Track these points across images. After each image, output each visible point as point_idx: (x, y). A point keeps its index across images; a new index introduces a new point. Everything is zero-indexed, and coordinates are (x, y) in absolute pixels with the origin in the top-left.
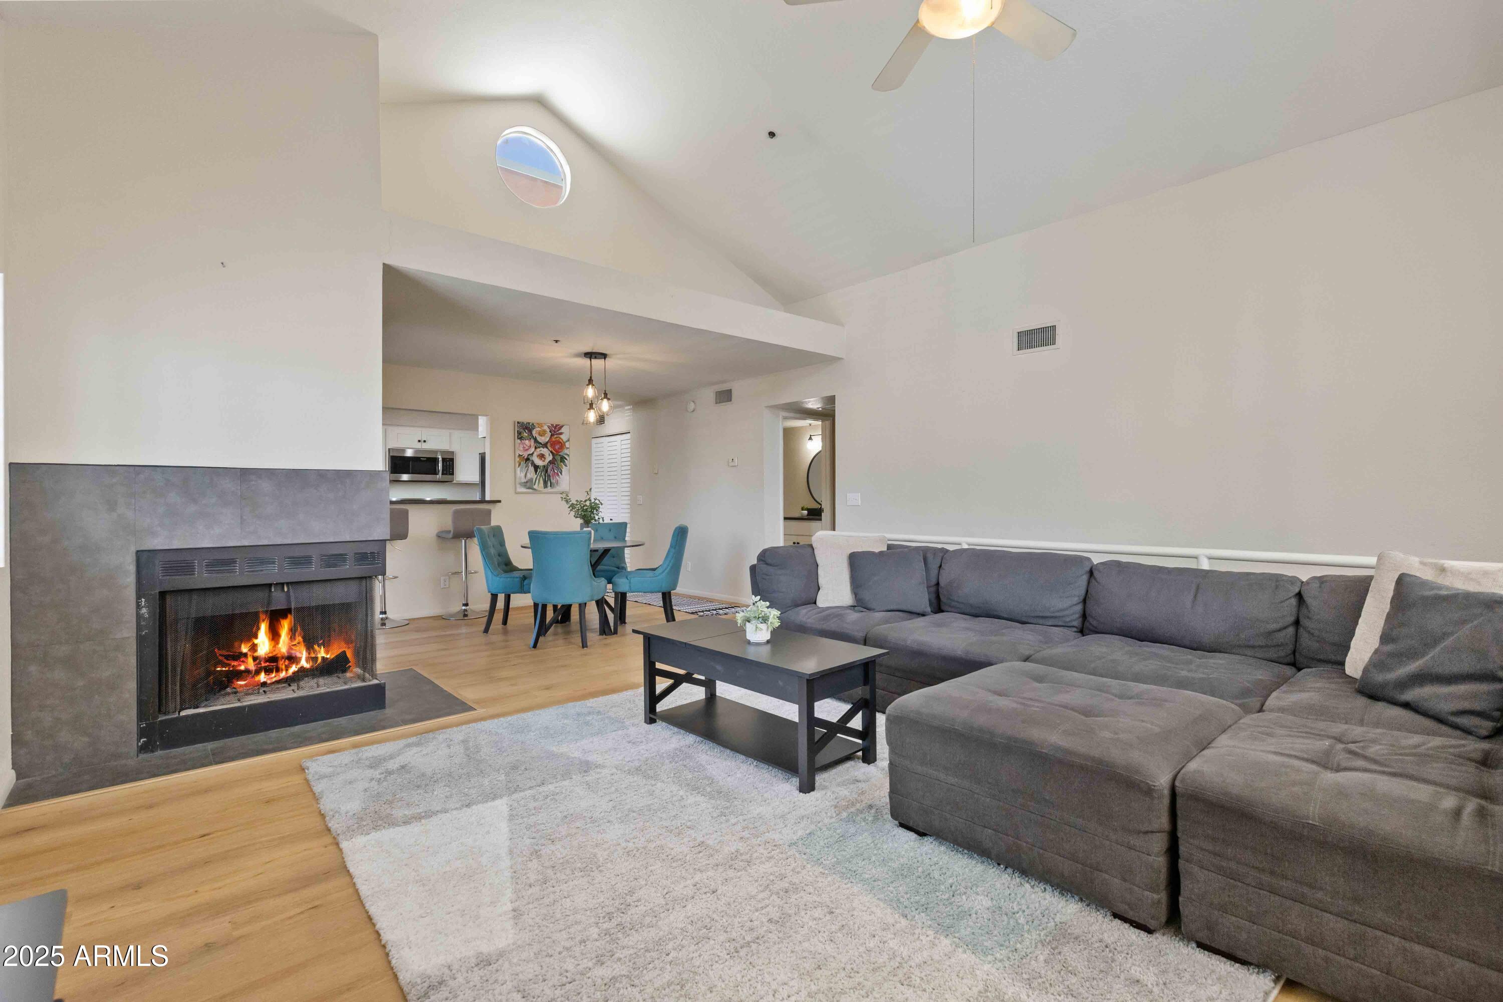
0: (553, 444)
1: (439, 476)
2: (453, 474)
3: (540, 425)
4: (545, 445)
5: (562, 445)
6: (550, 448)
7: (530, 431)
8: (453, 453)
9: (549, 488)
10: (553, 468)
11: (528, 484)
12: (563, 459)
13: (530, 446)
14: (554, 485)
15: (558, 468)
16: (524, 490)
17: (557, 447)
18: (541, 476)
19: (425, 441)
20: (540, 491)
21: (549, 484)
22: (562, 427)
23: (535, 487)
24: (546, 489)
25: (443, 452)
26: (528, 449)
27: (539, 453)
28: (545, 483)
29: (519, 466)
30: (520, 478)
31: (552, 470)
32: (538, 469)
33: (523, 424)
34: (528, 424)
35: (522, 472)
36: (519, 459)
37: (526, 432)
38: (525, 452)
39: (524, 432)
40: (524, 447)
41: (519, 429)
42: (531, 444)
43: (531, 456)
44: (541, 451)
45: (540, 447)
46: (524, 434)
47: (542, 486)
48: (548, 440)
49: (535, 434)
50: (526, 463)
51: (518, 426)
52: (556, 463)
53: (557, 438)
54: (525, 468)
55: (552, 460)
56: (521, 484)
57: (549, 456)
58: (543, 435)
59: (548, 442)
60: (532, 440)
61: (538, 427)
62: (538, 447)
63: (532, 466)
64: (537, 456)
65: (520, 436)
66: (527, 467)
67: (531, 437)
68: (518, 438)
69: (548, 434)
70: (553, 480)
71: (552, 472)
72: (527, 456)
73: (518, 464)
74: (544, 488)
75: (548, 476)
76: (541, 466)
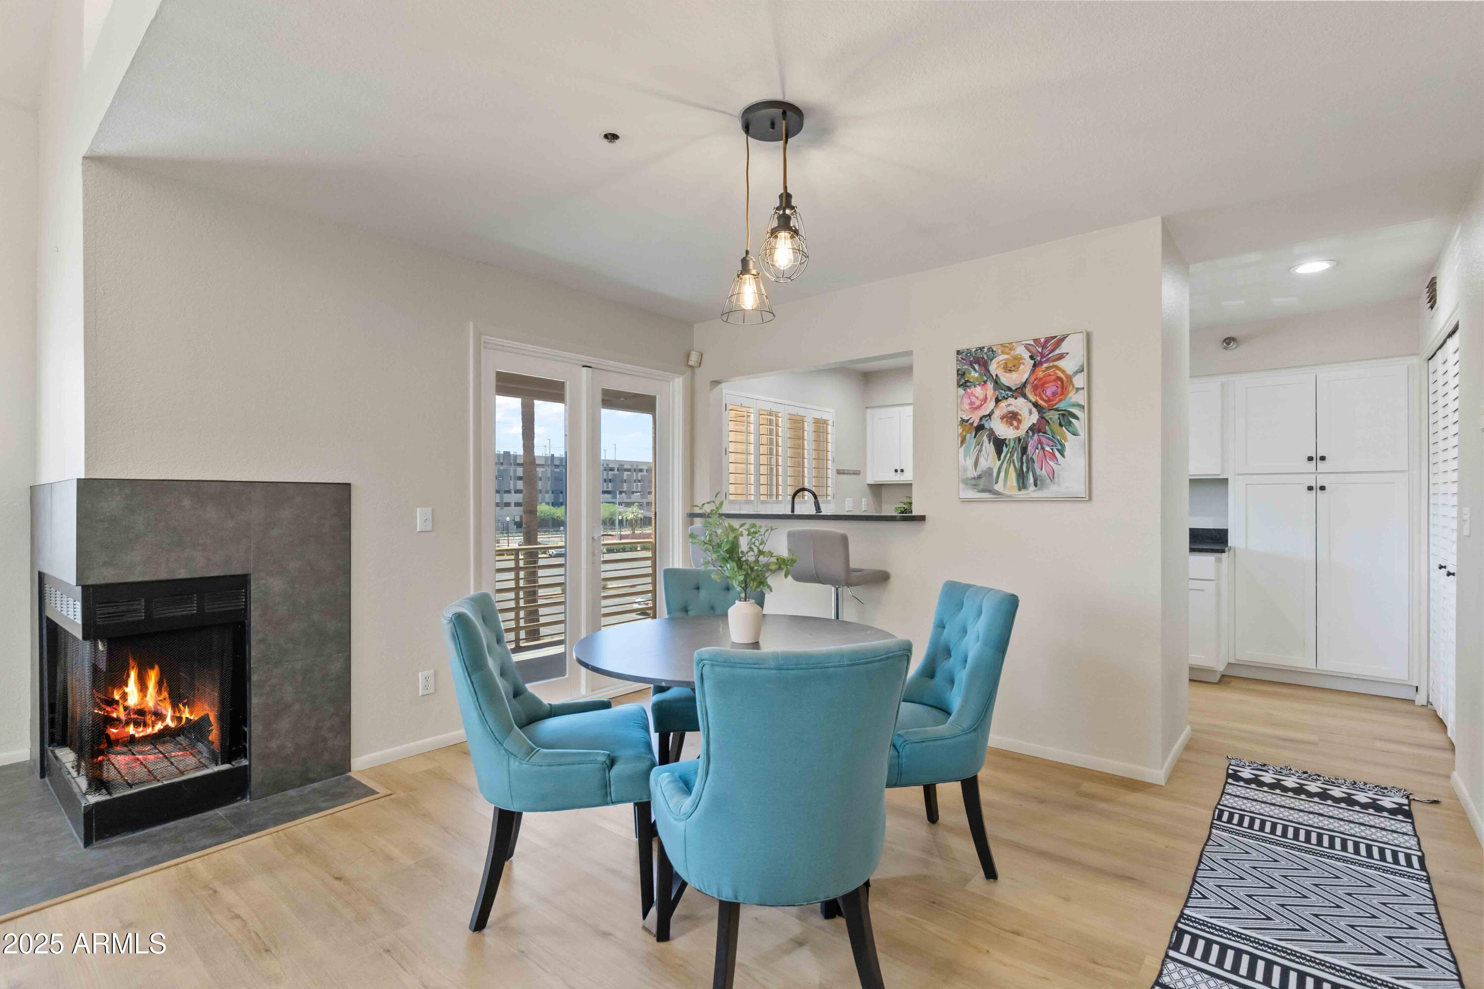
0: (1039, 387)
3: (1007, 347)
4: (1020, 391)
5: (1064, 385)
6: (1034, 398)
7: (985, 365)
9: (1032, 488)
10: (1040, 442)
11: (982, 482)
12: (1066, 418)
13: (985, 399)
14: (1042, 481)
15: (1053, 440)
16: (972, 494)
17: (1050, 391)
18: (1011, 460)
20: (1009, 496)
21: (1031, 480)
22: (1062, 339)
23: (998, 487)
24: (1023, 492)
26: (981, 405)
27: (1005, 411)
28: (1022, 478)
29: (962, 443)
30: (965, 470)
31: (1039, 447)
32: (1004, 448)
33: (970, 353)
34: (979, 351)
35: (969, 457)
36: (962, 429)
37: (975, 369)
38: (974, 413)
39: (971, 369)
40: (971, 401)
41: (958, 367)
42: (988, 393)
43: (987, 421)
44: (1009, 405)
45: (1006, 397)
46: (972, 375)
47: (1015, 484)
48: (1027, 379)
49: (996, 369)
50: (977, 436)
51: (958, 362)
52: (1047, 428)
53: (1049, 368)
54: (975, 448)
55: (1037, 423)
56: (966, 481)
57: (1029, 414)
58: (1014, 368)
59: (1026, 382)
60: (989, 383)
61: (1003, 352)
62: (1004, 397)
63: (990, 441)
64: (1001, 419)
65: (963, 381)
66: (980, 443)
67: (985, 379)
68: (957, 385)
69: (1026, 364)
70: (1042, 470)
71: (1037, 451)
72: (979, 420)
73: (960, 439)
74: (1020, 490)
75: (1027, 462)
76: (1010, 440)
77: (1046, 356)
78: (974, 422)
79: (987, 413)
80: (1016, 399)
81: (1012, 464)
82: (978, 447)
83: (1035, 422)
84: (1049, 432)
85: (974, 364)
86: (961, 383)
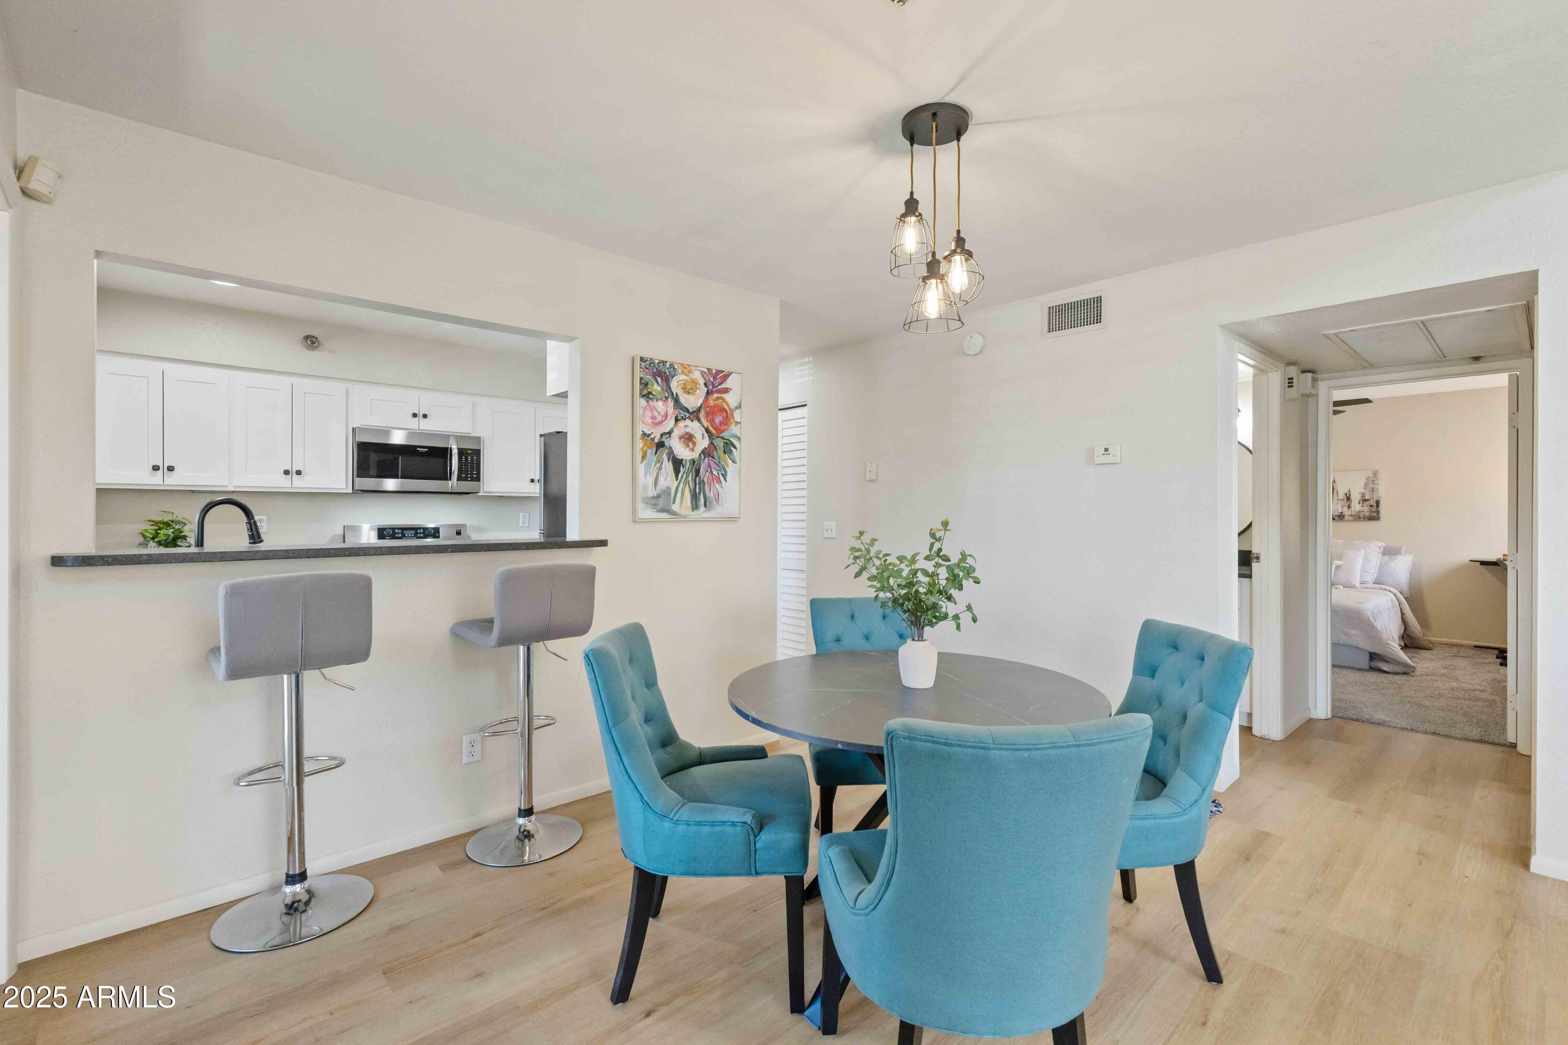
0: (711, 414)
1: (453, 483)
2: (478, 479)
3: (687, 369)
4: (694, 415)
5: (727, 418)
6: (706, 424)
7: (667, 380)
8: (478, 439)
9: (702, 509)
10: (709, 466)
11: (661, 502)
12: (729, 446)
13: (666, 416)
14: (711, 502)
15: (719, 465)
16: (651, 514)
17: (718, 419)
18: (687, 482)
19: (425, 416)
20: (684, 517)
21: (702, 501)
22: (726, 377)
23: (675, 507)
24: (696, 512)
25: (459, 438)
26: (662, 422)
27: (683, 431)
28: (695, 497)
29: (644, 457)
30: (645, 488)
31: (709, 470)
32: (681, 468)
33: (653, 363)
34: (662, 364)
35: (649, 474)
36: (643, 443)
37: (657, 382)
38: (655, 428)
39: (654, 381)
40: (653, 415)
41: (642, 376)
42: (668, 409)
43: (667, 438)
44: (687, 426)
45: (684, 417)
46: (655, 387)
47: (689, 504)
48: (701, 404)
49: (676, 387)
50: (658, 453)
51: (641, 370)
52: (715, 454)
53: (718, 398)
54: (655, 466)
55: (708, 448)
56: (646, 500)
57: (702, 438)
58: (691, 391)
59: (700, 407)
60: (670, 400)
61: (683, 372)
62: (682, 417)
63: (669, 459)
64: (679, 438)
65: (645, 392)
66: (660, 461)
67: (667, 395)
68: (640, 395)
69: (701, 389)
70: (710, 491)
71: (707, 474)
72: (659, 437)
73: (641, 453)
74: (693, 510)
75: (700, 484)
76: (686, 461)
77: (716, 387)
78: (654, 438)
79: (667, 431)
80: (692, 421)
81: (687, 485)
82: (658, 465)
83: (706, 447)
84: (716, 457)
85: (657, 377)
86: (643, 394)
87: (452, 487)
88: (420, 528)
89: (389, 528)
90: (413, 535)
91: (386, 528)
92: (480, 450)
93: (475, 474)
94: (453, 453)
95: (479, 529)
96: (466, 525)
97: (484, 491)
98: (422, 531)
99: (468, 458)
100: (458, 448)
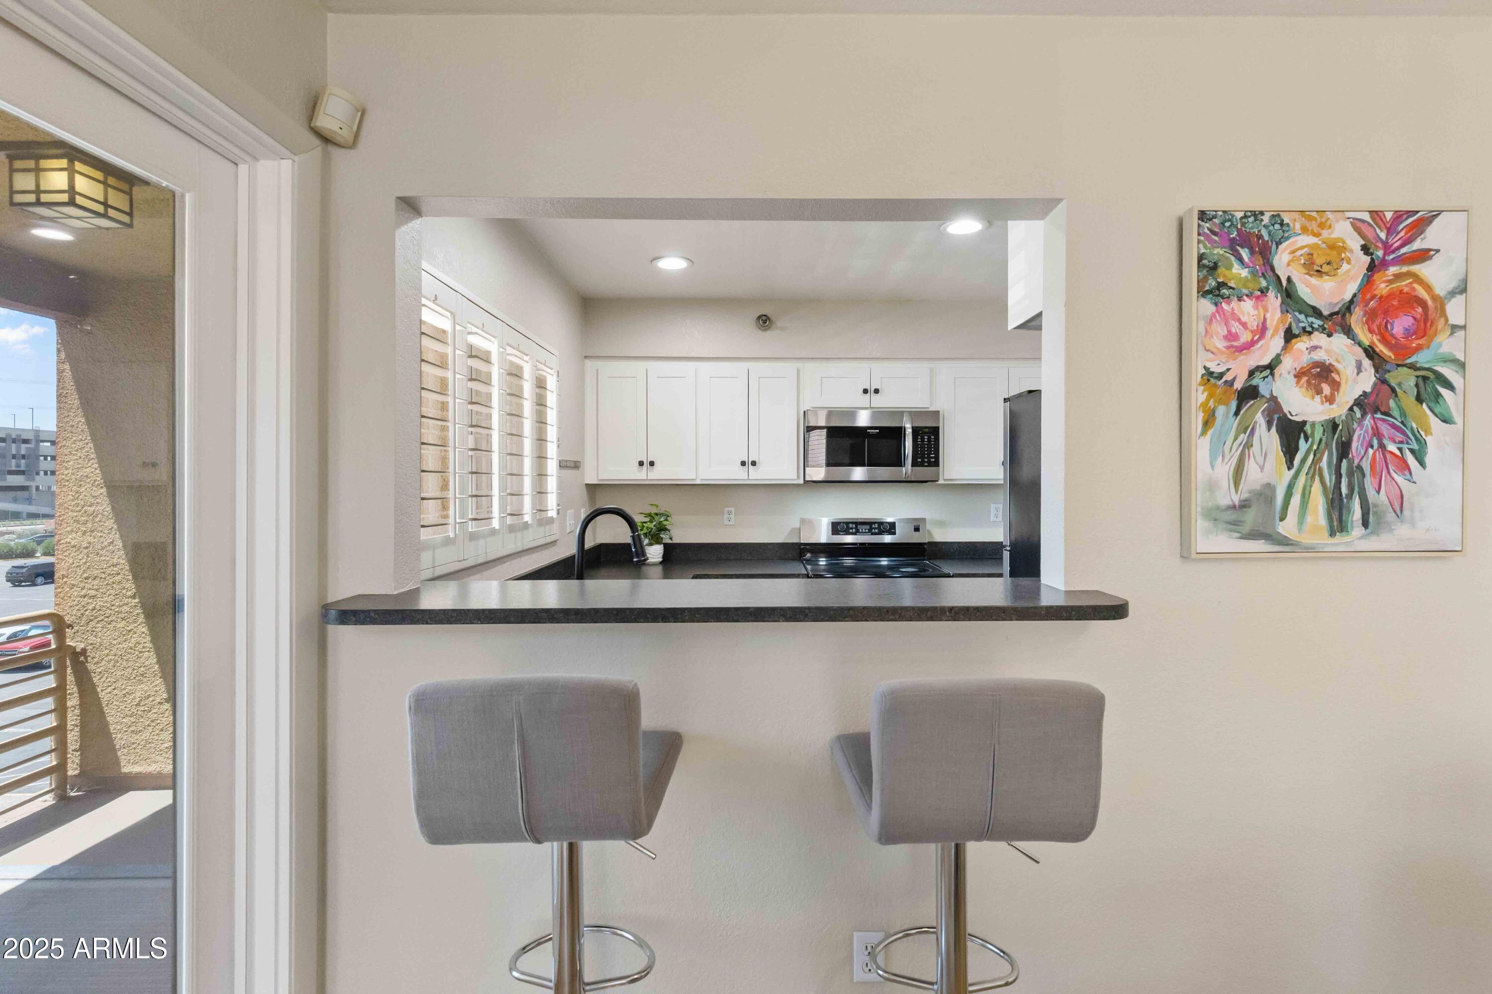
1: (907, 469)
2: (936, 464)
3: (1315, 219)
4: (1338, 320)
5: (1428, 315)
6: (1365, 338)
7: (1263, 252)
8: (937, 413)
9: (1357, 530)
10: (1377, 433)
11: (1250, 517)
12: (1431, 385)
13: (1262, 330)
14: (1379, 516)
15: (1403, 430)
16: (1227, 543)
17: (1400, 325)
18: (1315, 471)
19: (877, 391)
20: (1309, 549)
21: (1357, 513)
22: (1422, 224)
23: (1287, 528)
24: (1338, 539)
25: (914, 414)
26: (1252, 343)
27: (1305, 360)
29: (1208, 423)
30: (1212, 486)
31: (1375, 443)
32: (1302, 441)
33: (1229, 220)
34: (1251, 219)
35: (1220, 458)
36: (1206, 394)
37: (1240, 259)
38: (1235, 359)
39: (1233, 258)
40: (1229, 332)
41: (1203, 251)
42: (1268, 316)
43: (1264, 378)
44: (1315, 348)
45: (1309, 329)
46: (1234, 271)
47: (1322, 521)
48: (1355, 295)
49: (1288, 265)
50: (1242, 412)
51: (1202, 238)
52: (1392, 403)
53: (1398, 277)
54: (1236, 439)
55: (1372, 392)
56: (1214, 515)
57: (1356, 371)
58: (1326, 268)
59: (1351, 302)
60: (1271, 294)
61: (1305, 230)
62: (1304, 328)
63: (1269, 424)
64: (1295, 376)
65: (1212, 283)
66: (1247, 428)
67: (1264, 283)
68: (1198, 292)
69: (1353, 262)
70: (1378, 492)
71: (1371, 451)
72: (1246, 376)
73: (1201, 415)
74: (1332, 534)
75: (1350, 474)
76: (1313, 425)
77: (1393, 252)
78: (1234, 379)
79: (1265, 361)
80: (1330, 335)
81: (1317, 478)
82: (1243, 437)
83: (1368, 390)
84: (1396, 413)
85: (1239, 248)
86: (1207, 288)
87: (906, 474)
88: (874, 523)
89: (843, 523)
90: (867, 531)
91: (840, 523)
92: (939, 427)
93: (932, 458)
94: (907, 432)
95: (942, 524)
96: (925, 519)
97: (945, 478)
98: (877, 526)
99: (924, 439)
100: (912, 427)
